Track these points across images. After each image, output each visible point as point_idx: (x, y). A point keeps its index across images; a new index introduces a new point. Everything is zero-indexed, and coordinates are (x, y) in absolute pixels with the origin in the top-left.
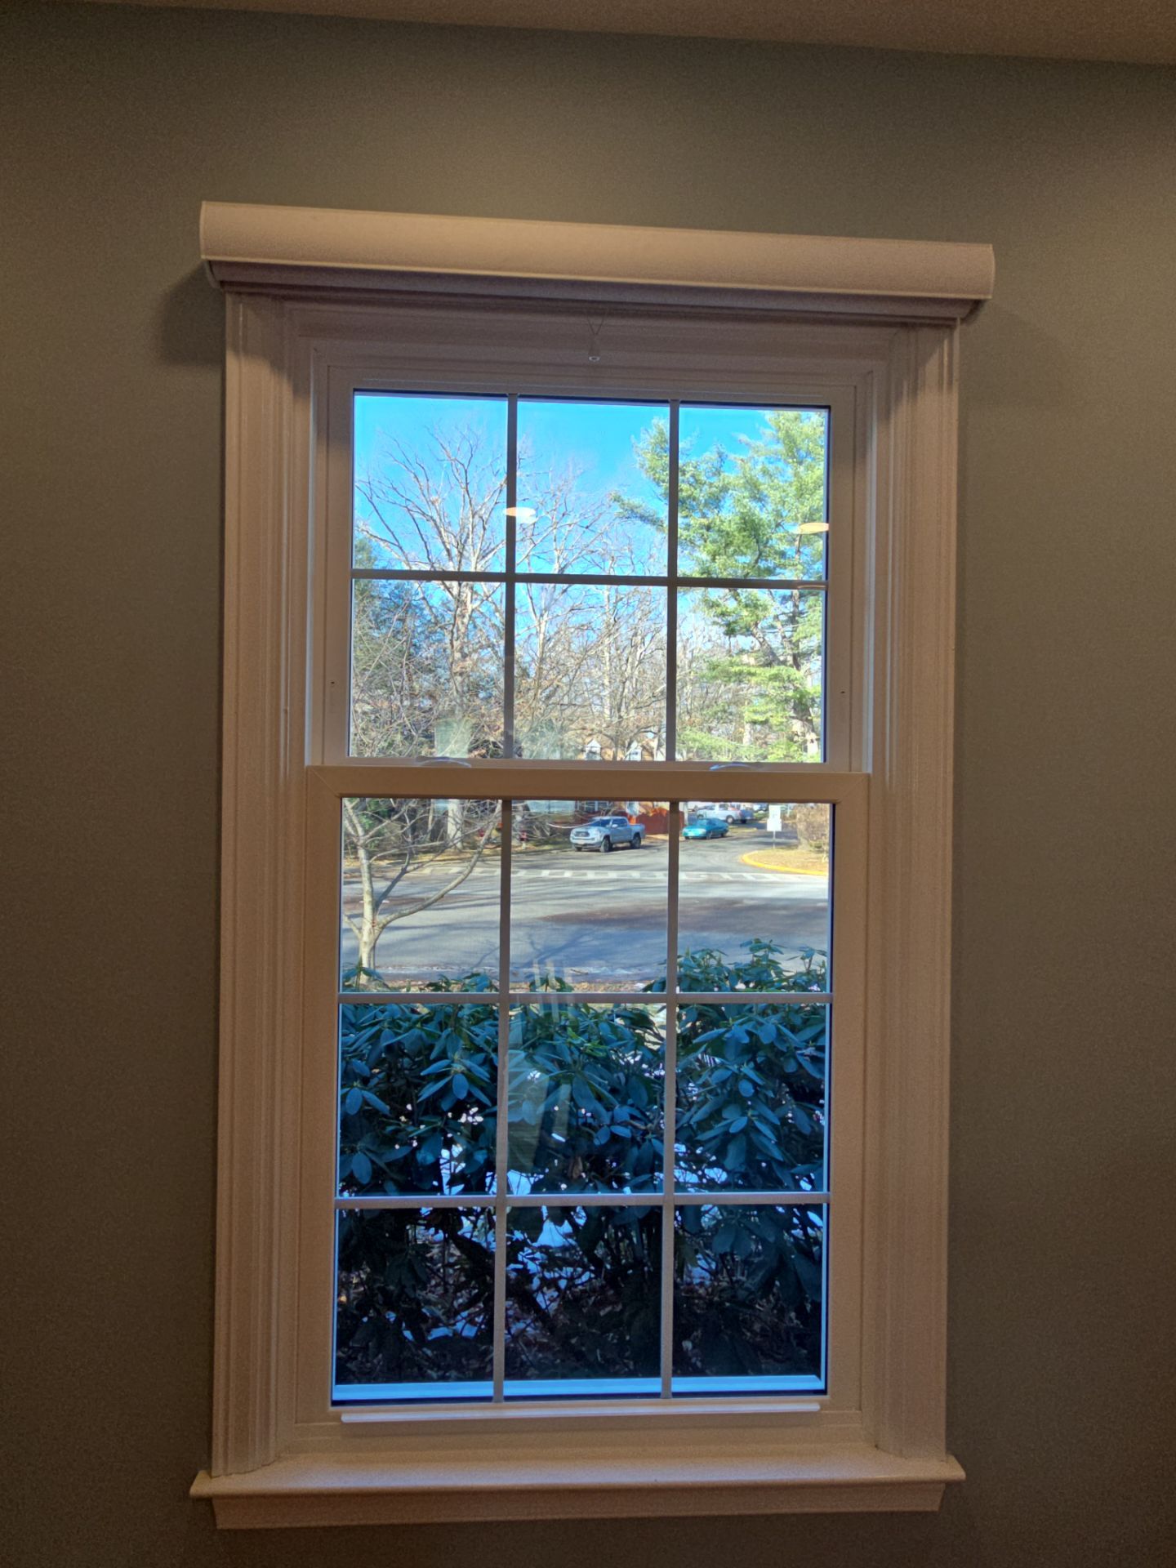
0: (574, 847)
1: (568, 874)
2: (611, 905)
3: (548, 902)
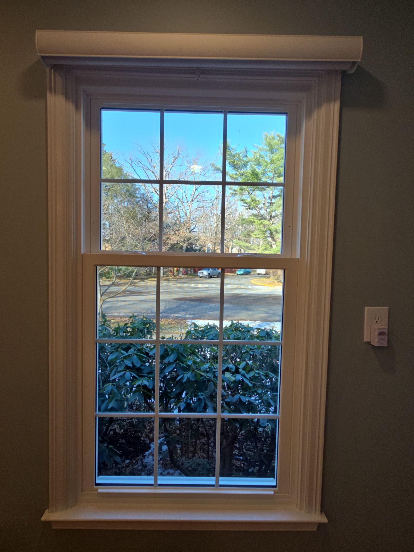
0: (199, 277)
1: (193, 285)
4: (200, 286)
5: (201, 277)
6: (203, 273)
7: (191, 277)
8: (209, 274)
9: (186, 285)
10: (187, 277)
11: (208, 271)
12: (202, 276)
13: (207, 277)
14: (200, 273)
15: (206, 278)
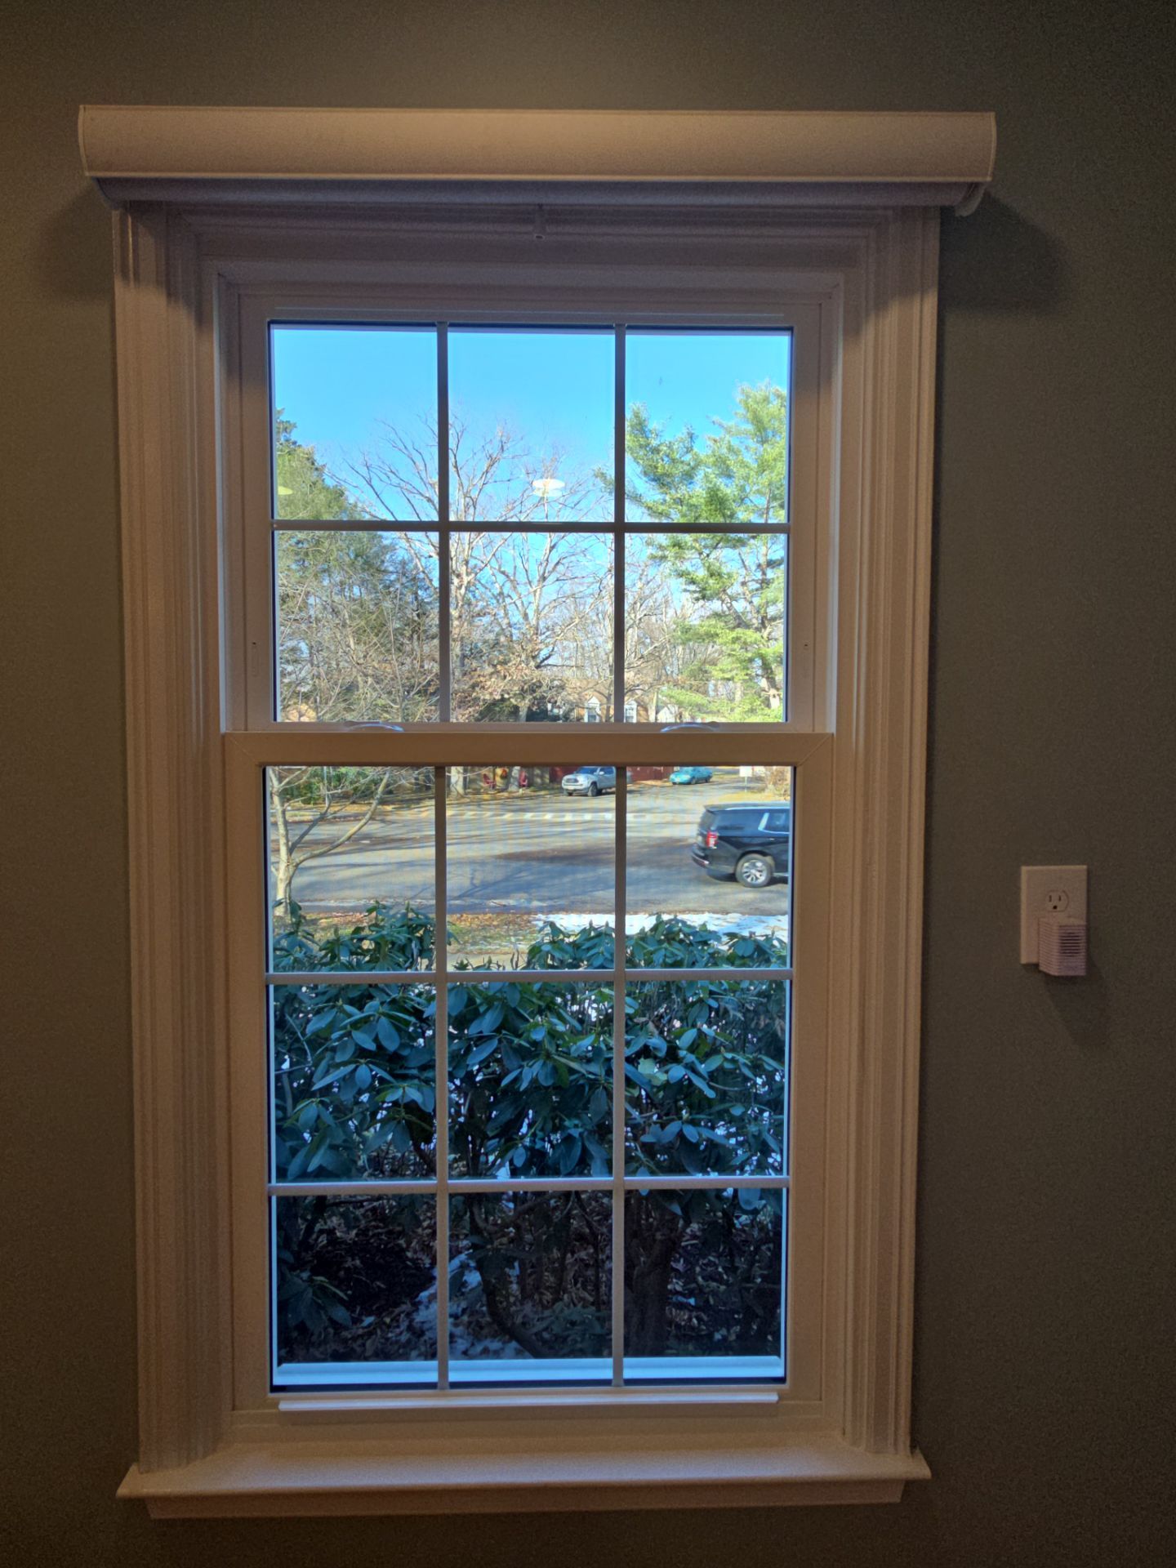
0: (565, 793)
1: (548, 817)
2: (566, 844)
3: (510, 842)
4: (569, 817)
5: (570, 794)
6: (576, 781)
7: (542, 793)
8: (594, 784)
9: (528, 816)
10: (533, 794)
11: (590, 775)
12: (575, 790)
13: (590, 793)
14: (568, 781)
15: (586, 795)
